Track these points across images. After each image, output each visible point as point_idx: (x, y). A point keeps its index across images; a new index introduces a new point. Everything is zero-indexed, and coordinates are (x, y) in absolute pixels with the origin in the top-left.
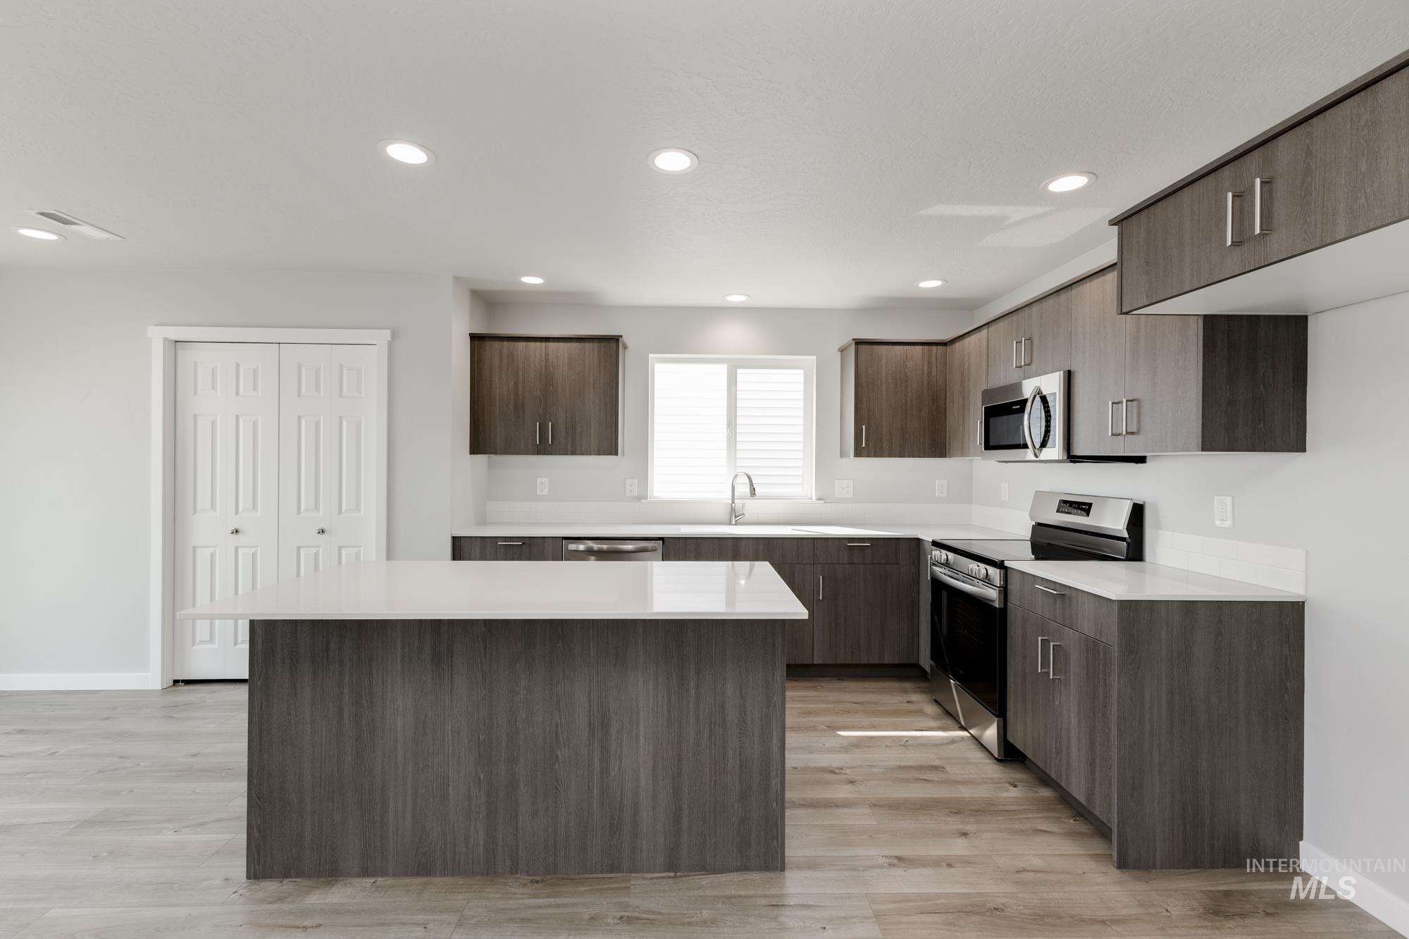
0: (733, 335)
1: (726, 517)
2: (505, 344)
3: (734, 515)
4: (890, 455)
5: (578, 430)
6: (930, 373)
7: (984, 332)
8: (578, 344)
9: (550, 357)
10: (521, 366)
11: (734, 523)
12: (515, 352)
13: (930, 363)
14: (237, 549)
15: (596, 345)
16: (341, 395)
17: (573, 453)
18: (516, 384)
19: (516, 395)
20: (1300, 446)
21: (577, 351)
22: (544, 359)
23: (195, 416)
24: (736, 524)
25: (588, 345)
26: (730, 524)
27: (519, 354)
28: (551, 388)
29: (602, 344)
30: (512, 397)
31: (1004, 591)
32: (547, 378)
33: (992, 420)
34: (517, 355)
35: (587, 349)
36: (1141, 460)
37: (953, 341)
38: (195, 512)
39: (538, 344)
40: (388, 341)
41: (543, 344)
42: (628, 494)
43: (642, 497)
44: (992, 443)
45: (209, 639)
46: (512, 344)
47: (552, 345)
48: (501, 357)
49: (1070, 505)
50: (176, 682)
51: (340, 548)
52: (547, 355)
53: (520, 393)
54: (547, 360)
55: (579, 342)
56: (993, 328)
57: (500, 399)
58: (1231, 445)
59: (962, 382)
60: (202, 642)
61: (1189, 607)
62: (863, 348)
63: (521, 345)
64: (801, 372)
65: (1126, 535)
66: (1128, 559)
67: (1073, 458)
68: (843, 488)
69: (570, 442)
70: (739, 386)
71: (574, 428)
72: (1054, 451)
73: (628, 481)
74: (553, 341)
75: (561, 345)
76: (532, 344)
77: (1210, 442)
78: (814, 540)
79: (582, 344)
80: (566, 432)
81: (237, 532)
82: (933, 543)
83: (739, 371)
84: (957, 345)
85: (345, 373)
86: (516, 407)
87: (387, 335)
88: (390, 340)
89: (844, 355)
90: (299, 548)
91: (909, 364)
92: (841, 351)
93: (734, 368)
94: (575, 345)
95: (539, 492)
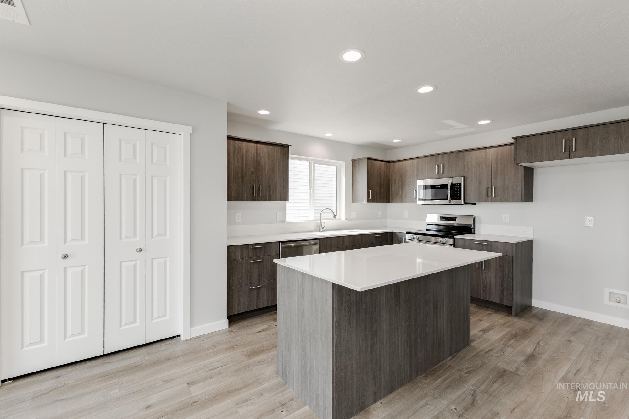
1: (318, 229)
2: (237, 142)
3: (321, 228)
4: (377, 202)
5: (272, 190)
7: (415, 160)
8: (271, 147)
9: (259, 152)
10: (245, 155)
11: (321, 231)
12: (242, 147)
13: (386, 168)
14: (65, 268)
15: (279, 148)
17: (269, 200)
18: (242, 163)
19: (242, 169)
20: (532, 201)
21: (271, 150)
22: (255, 152)
23: (22, 169)
24: (322, 231)
25: (276, 148)
26: (320, 231)
27: (244, 148)
28: (259, 167)
29: (282, 148)
30: (240, 171)
32: (257, 162)
34: (243, 149)
35: (276, 149)
37: (395, 161)
38: (23, 245)
39: (253, 144)
40: (191, 134)
41: (255, 144)
42: (278, 219)
43: (284, 221)
46: (240, 142)
47: (259, 145)
48: (234, 149)
49: (446, 219)
50: (3, 382)
51: (152, 260)
52: (257, 150)
53: (244, 169)
54: (257, 153)
55: (272, 146)
57: (234, 171)
59: (402, 176)
60: (32, 344)
62: (370, 161)
63: (245, 144)
64: (335, 167)
67: (465, 203)
68: (353, 215)
69: (268, 195)
70: (316, 171)
71: (270, 188)
73: (278, 214)
74: (260, 144)
75: (264, 146)
76: (250, 144)
78: (343, 237)
79: (273, 147)
80: (267, 190)
81: (66, 257)
82: (407, 233)
83: (315, 165)
84: (398, 163)
85: (155, 148)
86: (242, 175)
87: (190, 129)
88: (192, 132)
89: (355, 162)
90: (121, 263)
91: (381, 168)
92: (353, 161)
93: (314, 163)
94: (270, 147)
95: (237, 220)
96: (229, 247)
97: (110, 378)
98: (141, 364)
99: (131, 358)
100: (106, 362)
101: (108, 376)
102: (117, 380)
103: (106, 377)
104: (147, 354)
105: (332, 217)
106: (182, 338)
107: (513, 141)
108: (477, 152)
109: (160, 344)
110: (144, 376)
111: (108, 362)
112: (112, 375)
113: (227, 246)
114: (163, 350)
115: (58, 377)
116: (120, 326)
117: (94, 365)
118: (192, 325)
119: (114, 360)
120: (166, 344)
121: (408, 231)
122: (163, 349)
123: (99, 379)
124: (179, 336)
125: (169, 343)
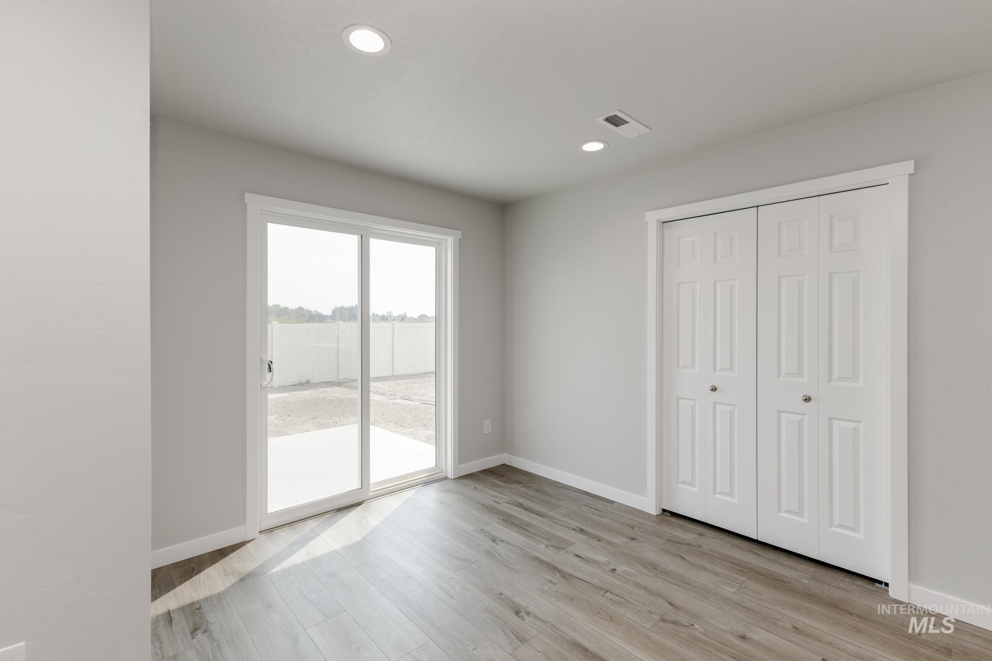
16: (831, 250)
23: (678, 284)
38: (678, 368)
45: (690, 482)
50: (664, 511)
51: (830, 420)
60: (684, 483)
97: (741, 571)
98: (790, 583)
99: (787, 566)
100: (756, 551)
101: (741, 568)
102: (745, 579)
103: (737, 567)
104: (811, 576)
106: (887, 590)
109: (845, 577)
110: (777, 600)
111: (757, 554)
112: (746, 570)
114: (839, 588)
115: (701, 535)
117: (741, 545)
119: (765, 556)
120: (855, 584)
122: (841, 585)
123: (730, 565)
124: (887, 585)
125: (861, 586)
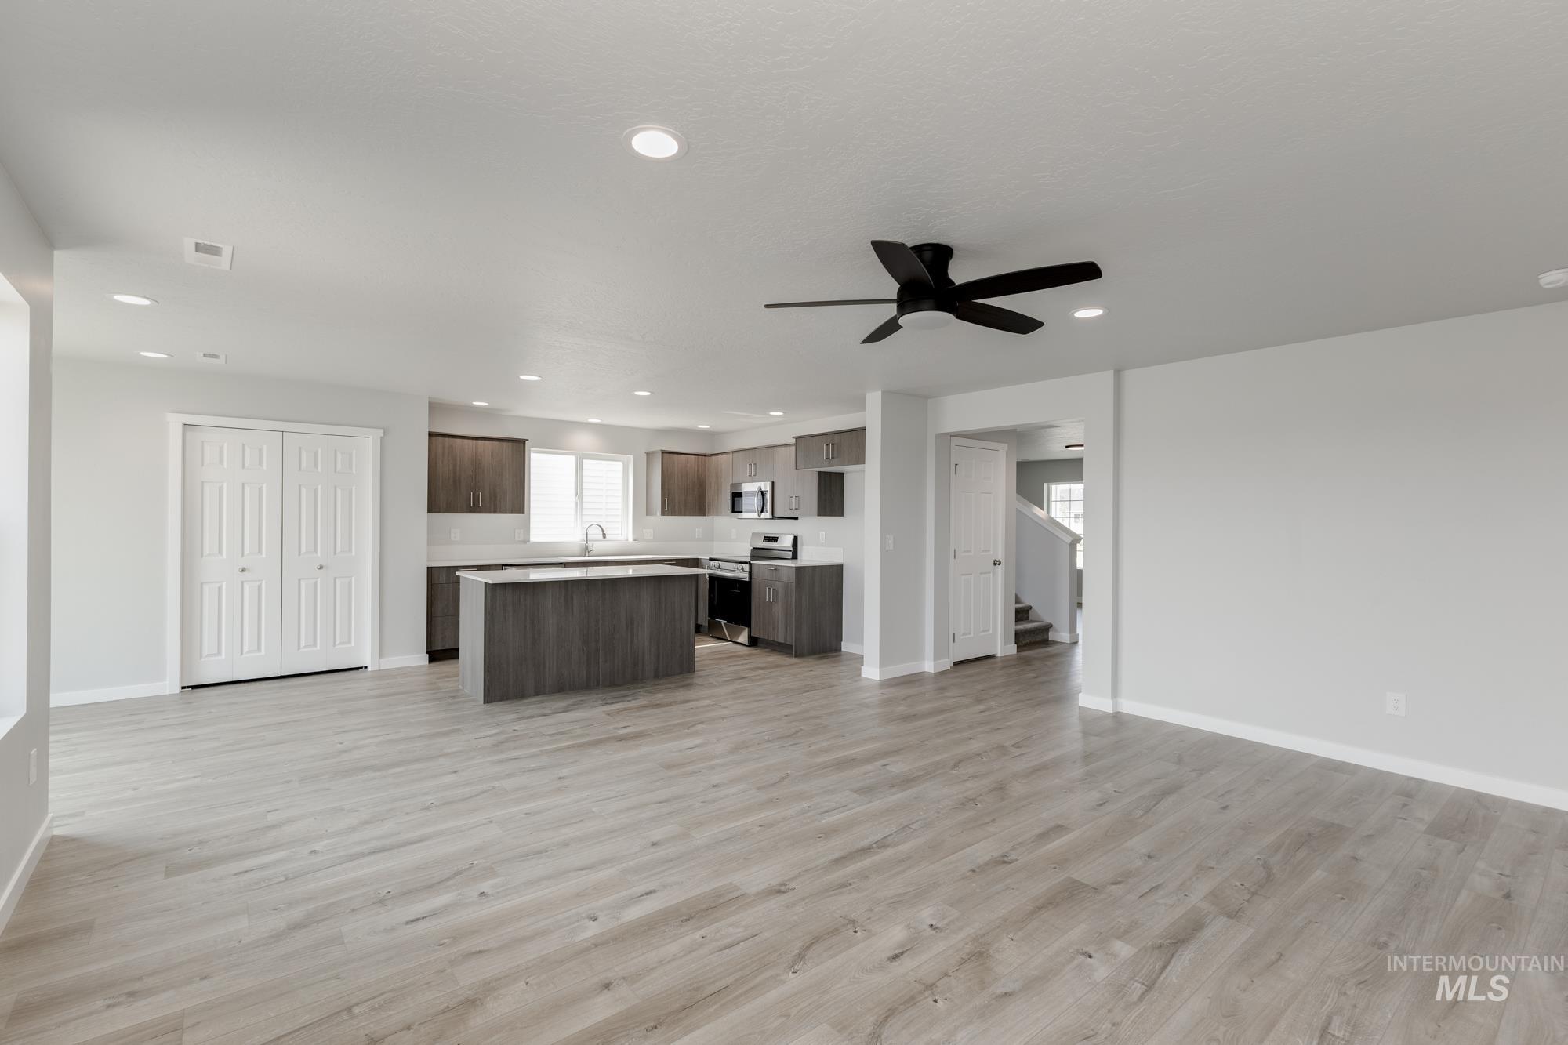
0: (584, 440)
1: (582, 553)
2: (447, 439)
3: (586, 551)
4: (680, 515)
5: (498, 498)
6: (698, 471)
7: (731, 455)
9: (479, 450)
10: (458, 455)
11: (587, 555)
13: (698, 466)
14: (242, 582)
15: (510, 444)
16: (335, 471)
17: (495, 512)
18: (455, 466)
19: (455, 473)
20: (842, 515)
21: (497, 447)
22: (474, 450)
23: (203, 482)
25: (505, 444)
28: (480, 470)
29: (513, 444)
31: (750, 573)
32: (477, 465)
33: (736, 499)
35: (504, 447)
36: (796, 518)
37: (711, 455)
38: (202, 556)
39: (470, 441)
40: (381, 437)
41: (474, 441)
42: (517, 539)
43: (526, 541)
44: (736, 510)
45: (216, 652)
46: (451, 439)
47: (480, 442)
48: (444, 448)
49: (768, 539)
50: (183, 688)
51: (335, 579)
52: (477, 448)
53: (457, 472)
54: (477, 451)
55: (499, 441)
56: (735, 454)
58: (825, 515)
59: (717, 477)
60: (208, 655)
61: (814, 568)
62: (665, 455)
63: (459, 441)
64: (620, 463)
65: (791, 549)
66: (792, 559)
67: (774, 517)
68: (648, 534)
69: (493, 505)
70: (584, 473)
71: (496, 497)
72: (768, 515)
73: (517, 531)
74: (481, 440)
75: (487, 442)
76: (466, 441)
77: (820, 514)
79: (501, 443)
80: (491, 498)
81: (243, 570)
82: (710, 559)
83: (584, 461)
84: (713, 458)
85: (339, 455)
86: (454, 481)
87: (381, 432)
88: (382, 435)
89: (649, 455)
90: (299, 580)
91: (688, 465)
92: (648, 454)
93: (580, 459)
94: (497, 443)
95: (453, 539)
96: (430, 569)
105: (601, 537)
106: (369, 669)
107: (794, 441)
108: (784, 449)
113: (428, 568)
116: (299, 649)
118: (381, 656)
121: (712, 556)
124: (366, 667)
125: (356, 674)
